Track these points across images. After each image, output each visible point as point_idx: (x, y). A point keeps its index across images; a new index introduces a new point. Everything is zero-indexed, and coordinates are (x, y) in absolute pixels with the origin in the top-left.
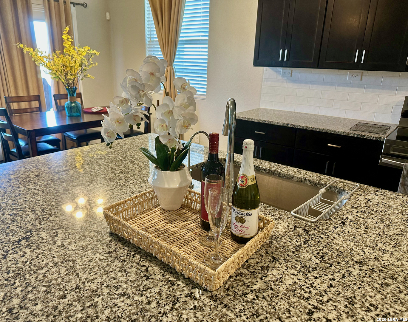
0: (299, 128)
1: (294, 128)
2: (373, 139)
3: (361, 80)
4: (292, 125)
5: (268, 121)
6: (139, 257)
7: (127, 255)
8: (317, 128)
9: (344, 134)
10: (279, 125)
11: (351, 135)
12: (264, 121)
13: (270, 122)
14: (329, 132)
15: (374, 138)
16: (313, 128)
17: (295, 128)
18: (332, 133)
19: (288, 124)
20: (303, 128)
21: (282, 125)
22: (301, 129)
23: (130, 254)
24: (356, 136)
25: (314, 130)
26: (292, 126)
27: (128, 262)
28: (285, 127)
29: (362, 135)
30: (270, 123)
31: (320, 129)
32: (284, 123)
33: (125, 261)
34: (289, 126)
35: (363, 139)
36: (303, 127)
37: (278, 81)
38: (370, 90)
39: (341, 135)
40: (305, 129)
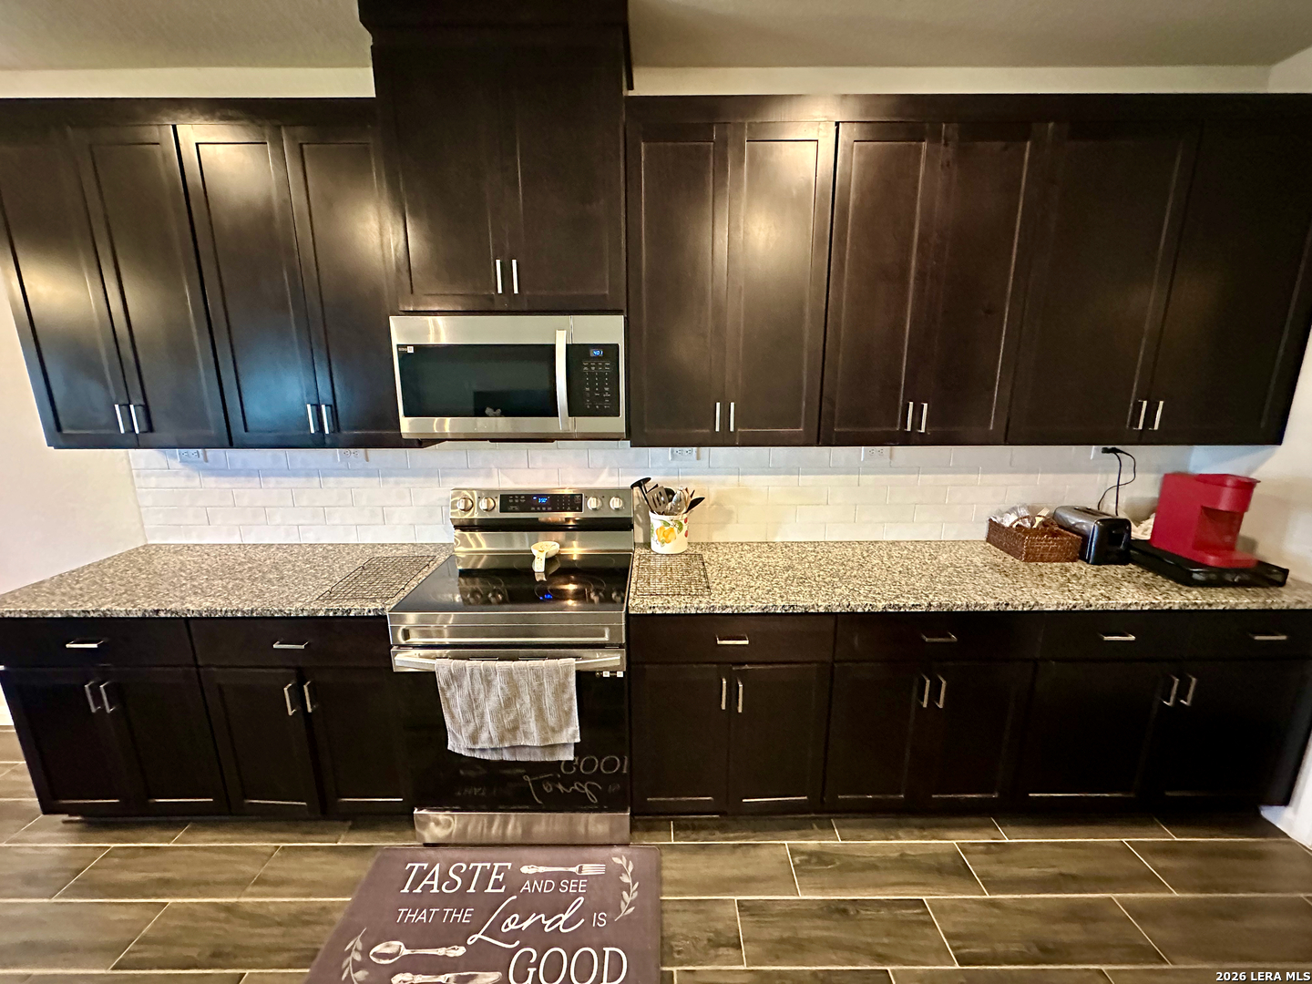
0: (189, 616)
1: (175, 618)
2: (370, 614)
3: (367, 460)
4: (167, 611)
5: (98, 610)
8: (239, 610)
9: (305, 614)
10: (129, 616)
11: (321, 614)
12: (83, 611)
13: (103, 612)
14: (268, 615)
15: (370, 611)
16: (226, 612)
17: (181, 618)
18: (276, 615)
19: (157, 611)
20: (201, 614)
21: (140, 615)
24: (331, 614)
26: (169, 615)
30: (105, 614)
31: (243, 612)
32: (146, 610)
34: (162, 614)
35: (348, 617)
37: (176, 474)
38: (392, 480)
39: (297, 618)
40: (207, 618)
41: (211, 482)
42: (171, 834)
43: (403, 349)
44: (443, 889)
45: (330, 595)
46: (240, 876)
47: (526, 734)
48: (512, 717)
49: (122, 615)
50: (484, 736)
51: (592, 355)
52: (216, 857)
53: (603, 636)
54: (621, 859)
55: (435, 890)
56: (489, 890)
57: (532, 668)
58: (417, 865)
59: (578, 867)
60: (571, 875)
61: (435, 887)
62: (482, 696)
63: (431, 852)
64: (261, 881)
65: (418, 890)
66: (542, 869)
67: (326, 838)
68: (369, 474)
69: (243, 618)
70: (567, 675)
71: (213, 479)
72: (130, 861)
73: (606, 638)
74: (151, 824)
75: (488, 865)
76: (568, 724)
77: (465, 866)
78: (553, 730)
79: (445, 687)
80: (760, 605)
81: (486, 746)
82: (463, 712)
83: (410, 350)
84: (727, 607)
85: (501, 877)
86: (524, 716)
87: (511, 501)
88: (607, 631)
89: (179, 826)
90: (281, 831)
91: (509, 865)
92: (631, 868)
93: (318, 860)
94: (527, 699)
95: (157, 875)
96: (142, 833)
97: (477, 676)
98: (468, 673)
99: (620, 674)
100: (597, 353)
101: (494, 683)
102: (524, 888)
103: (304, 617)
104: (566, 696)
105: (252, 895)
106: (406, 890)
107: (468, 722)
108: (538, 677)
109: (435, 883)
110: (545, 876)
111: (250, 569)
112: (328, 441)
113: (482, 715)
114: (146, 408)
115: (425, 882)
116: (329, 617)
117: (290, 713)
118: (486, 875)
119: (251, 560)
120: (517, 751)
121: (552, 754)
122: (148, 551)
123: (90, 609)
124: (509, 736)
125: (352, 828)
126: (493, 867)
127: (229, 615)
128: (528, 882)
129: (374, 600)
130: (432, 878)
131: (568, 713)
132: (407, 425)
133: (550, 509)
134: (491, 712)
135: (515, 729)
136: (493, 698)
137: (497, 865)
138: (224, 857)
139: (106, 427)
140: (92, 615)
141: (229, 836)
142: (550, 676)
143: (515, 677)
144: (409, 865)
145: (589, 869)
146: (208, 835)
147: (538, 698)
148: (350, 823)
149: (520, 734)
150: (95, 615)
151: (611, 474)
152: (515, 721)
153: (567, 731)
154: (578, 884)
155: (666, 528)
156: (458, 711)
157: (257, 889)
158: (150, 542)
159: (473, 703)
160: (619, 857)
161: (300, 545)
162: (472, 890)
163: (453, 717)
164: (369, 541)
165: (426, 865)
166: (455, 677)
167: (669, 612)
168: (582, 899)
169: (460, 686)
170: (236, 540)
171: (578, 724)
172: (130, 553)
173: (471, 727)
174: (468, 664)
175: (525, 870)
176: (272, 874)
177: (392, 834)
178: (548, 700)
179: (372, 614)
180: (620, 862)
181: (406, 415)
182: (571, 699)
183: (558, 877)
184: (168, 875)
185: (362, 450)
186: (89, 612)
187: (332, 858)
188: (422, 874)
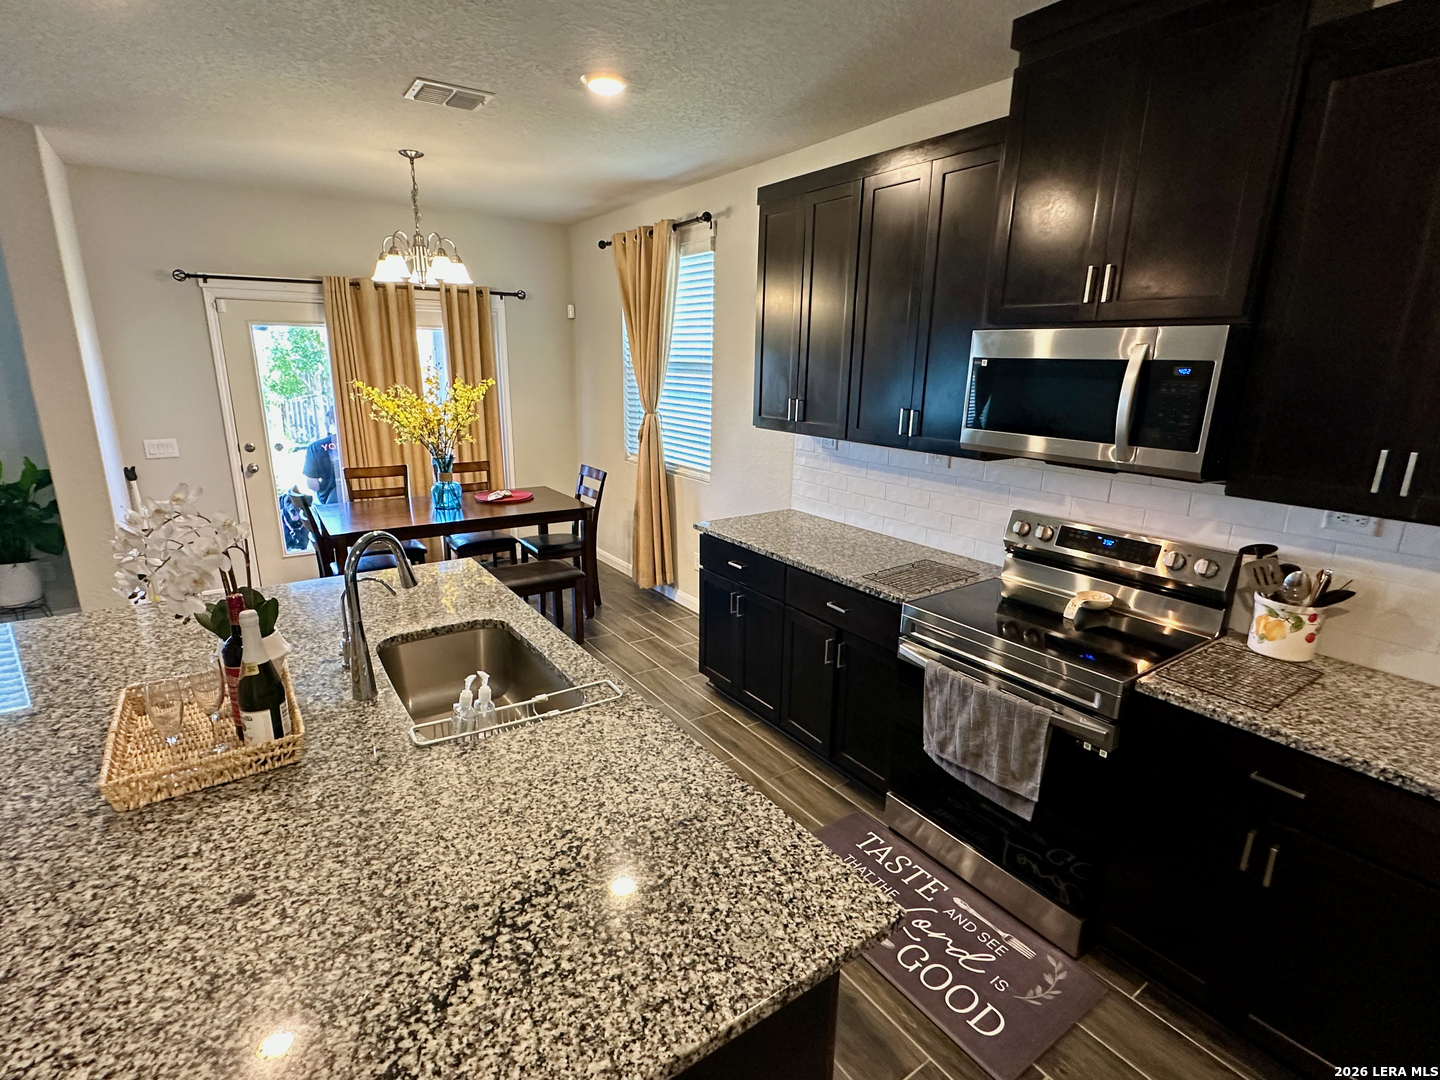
0: (787, 563)
4: (777, 555)
8: (813, 568)
9: (851, 585)
11: (862, 589)
14: (830, 578)
16: (807, 567)
18: (834, 580)
19: (773, 554)
21: (763, 554)
24: (867, 591)
26: (778, 559)
29: (876, 591)
30: (748, 547)
31: (816, 571)
32: (767, 552)
34: (774, 557)
35: (878, 598)
36: (793, 562)
37: (817, 457)
38: (965, 489)
39: (846, 587)
40: (796, 568)
41: (836, 467)
42: (749, 721)
43: (978, 363)
44: (886, 865)
45: (875, 577)
46: (772, 769)
47: (987, 766)
48: (978, 742)
49: (756, 551)
50: (951, 749)
51: (1175, 373)
52: (765, 749)
53: (1092, 701)
54: (1057, 963)
55: (880, 861)
56: (919, 891)
57: (1006, 701)
58: (876, 837)
59: (1007, 935)
60: (995, 935)
61: (881, 859)
62: (956, 709)
63: (891, 836)
64: (781, 779)
65: (868, 853)
66: (972, 911)
67: (827, 778)
68: (949, 481)
69: (815, 575)
70: (1039, 723)
71: (838, 465)
72: (726, 724)
73: (1095, 705)
74: (741, 708)
75: (929, 876)
76: (1030, 777)
77: (910, 863)
78: (1013, 775)
79: (929, 686)
80: (1338, 752)
81: (950, 759)
82: (939, 717)
83: (984, 363)
84: (1279, 734)
85: (934, 891)
86: (988, 746)
87: (1071, 535)
88: (1098, 696)
89: (755, 719)
90: (804, 757)
91: (946, 888)
92: (1061, 977)
93: (816, 788)
94: (994, 730)
95: (734, 740)
96: (736, 712)
97: (956, 687)
98: (950, 680)
100: (1183, 371)
101: (969, 701)
102: (948, 912)
103: (850, 588)
104: (1033, 746)
105: (772, 783)
106: (860, 846)
107: (940, 728)
108: (1010, 714)
109: (883, 857)
110: (972, 918)
111: (838, 543)
112: (910, 444)
113: (953, 730)
114: (805, 401)
115: (876, 851)
116: (865, 593)
117: (826, 662)
118: (923, 881)
119: (842, 537)
120: (978, 780)
121: (1011, 804)
122: (790, 513)
124: (971, 760)
125: (847, 785)
126: (931, 880)
127: (808, 570)
128: (954, 911)
129: (901, 591)
130: (882, 853)
131: (1032, 766)
133: (1114, 554)
134: (960, 728)
135: (978, 756)
136: (965, 716)
137: (936, 881)
138: (768, 752)
139: (779, 415)
141: (775, 742)
142: (1021, 717)
143: (989, 702)
144: (871, 833)
145: (1017, 944)
146: (765, 734)
147: (1005, 736)
148: (848, 781)
149: (981, 764)
151: (1217, 532)
152: (980, 747)
153: (1027, 785)
154: (998, 946)
155: (1272, 619)
156: (935, 715)
157: (777, 782)
158: (793, 508)
159: (947, 714)
160: (1055, 960)
161: (881, 535)
162: (906, 881)
163: (930, 717)
164: (933, 546)
165: (882, 842)
166: (939, 680)
167: (1188, 707)
168: (994, 958)
169: (941, 691)
170: (840, 519)
171: (1039, 782)
172: (778, 512)
173: (943, 734)
174: (952, 672)
175: (957, 901)
176: (789, 780)
177: (871, 807)
178: (1015, 741)
179: (894, 601)
180: (1054, 964)
182: (1037, 751)
183: (982, 927)
184: (739, 743)
185: (947, 457)
187: (826, 794)
188: (876, 845)
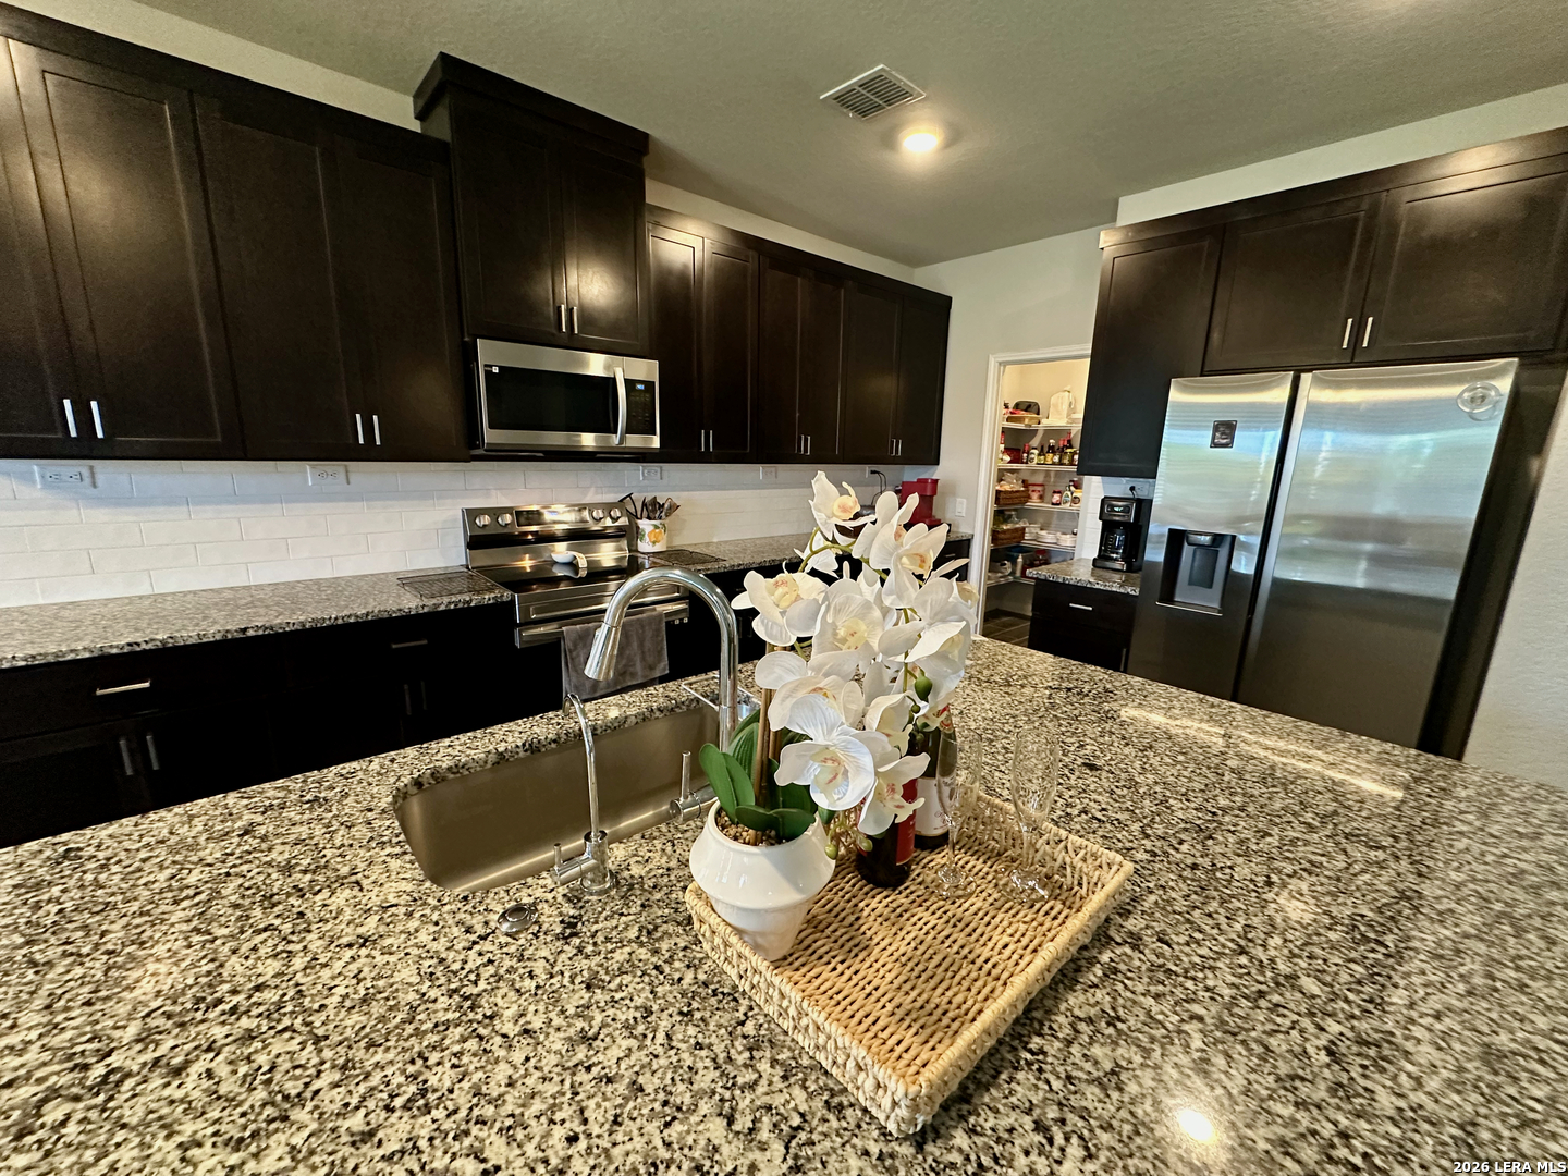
0: (287, 630)
1: (269, 634)
2: (492, 603)
3: (348, 483)
4: (257, 628)
5: (152, 640)
6: (1036, 1039)
7: (1040, 1070)
8: (349, 616)
9: (426, 610)
10: (205, 640)
11: (442, 608)
12: (130, 644)
14: (383, 616)
15: (490, 600)
17: (277, 633)
18: (394, 616)
19: (244, 630)
20: (304, 626)
21: (218, 637)
22: (297, 631)
23: (1029, 1064)
24: (452, 607)
25: (340, 622)
26: (261, 632)
27: (1069, 1069)
28: (234, 640)
29: (466, 602)
30: (163, 644)
31: (355, 617)
32: (227, 631)
33: (1069, 1078)
34: (251, 633)
36: (302, 623)
41: (101, 515)
43: (488, 369)
47: (632, 675)
48: (624, 662)
51: (637, 388)
57: (638, 621)
68: (350, 498)
76: (659, 661)
78: (651, 668)
79: (573, 648)
83: (493, 370)
94: (635, 645)
99: (686, 620)
100: (640, 387)
104: (659, 639)
108: (642, 626)
123: (139, 640)
131: (660, 653)
132: (491, 436)
135: (625, 673)
140: (144, 646)
147: (642, 643)
149: (627, 677)
150: (149, 646)
151: (596, 493)
152: (626, 665)
153: (659, 667)
169: (585, 645)
171: (667, 660)
178: (649, 644)
181: (491, 426)
182: (663, 640)
186: (138, 644)
